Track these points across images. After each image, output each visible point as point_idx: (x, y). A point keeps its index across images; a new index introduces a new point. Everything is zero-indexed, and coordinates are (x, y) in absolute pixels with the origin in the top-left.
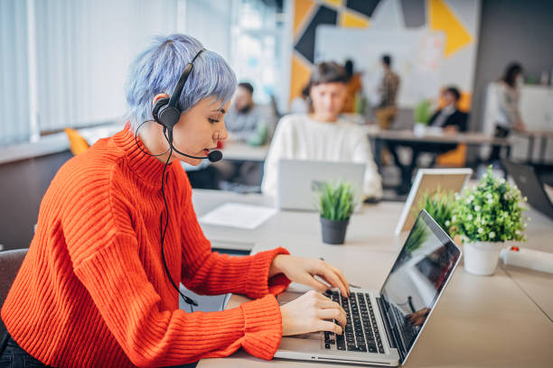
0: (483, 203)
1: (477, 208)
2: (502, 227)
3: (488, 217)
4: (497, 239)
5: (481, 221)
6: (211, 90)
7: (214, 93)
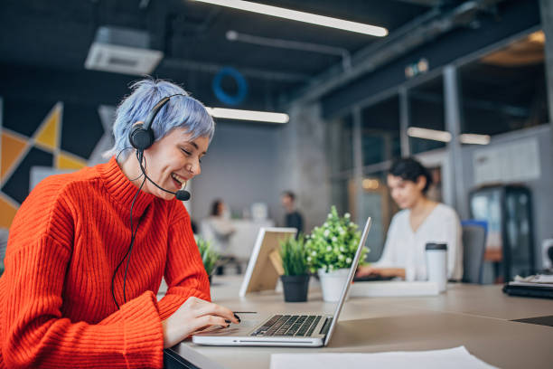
6: (181, 120)
7: (185, 124)
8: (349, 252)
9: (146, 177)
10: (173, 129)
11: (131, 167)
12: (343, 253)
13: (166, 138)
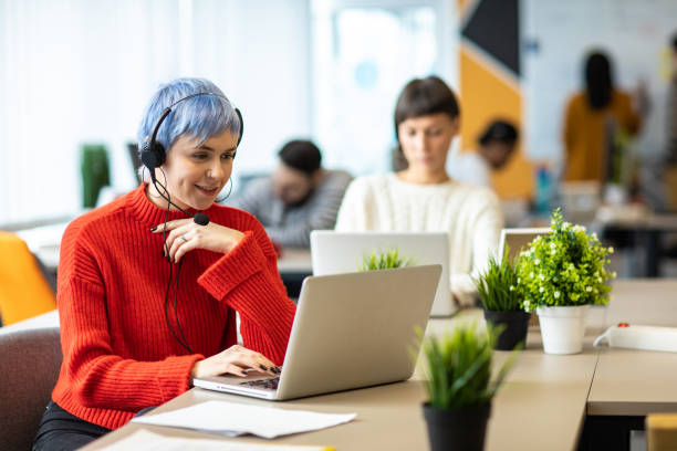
6: (183, 127)
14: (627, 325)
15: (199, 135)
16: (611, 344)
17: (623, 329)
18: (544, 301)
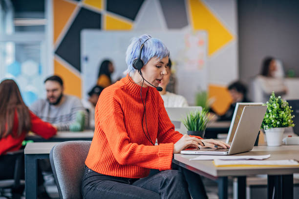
0: (272, 108)
1: (270, 111)
2: (282, 119)
3: (275, 115)
4: (281, 126)
5: (272, 117)
6: (154, 54)
7: (156, 55)
8: (279, 118)
9: (144, 79)
10: (151, 58)
11: (137, 78)
12: (276, 119)
13: (149, 63)
14: (291, 136)
15: (160, 57)
16: (286, 143)
17: (290, 138)
18: (273, 126)
